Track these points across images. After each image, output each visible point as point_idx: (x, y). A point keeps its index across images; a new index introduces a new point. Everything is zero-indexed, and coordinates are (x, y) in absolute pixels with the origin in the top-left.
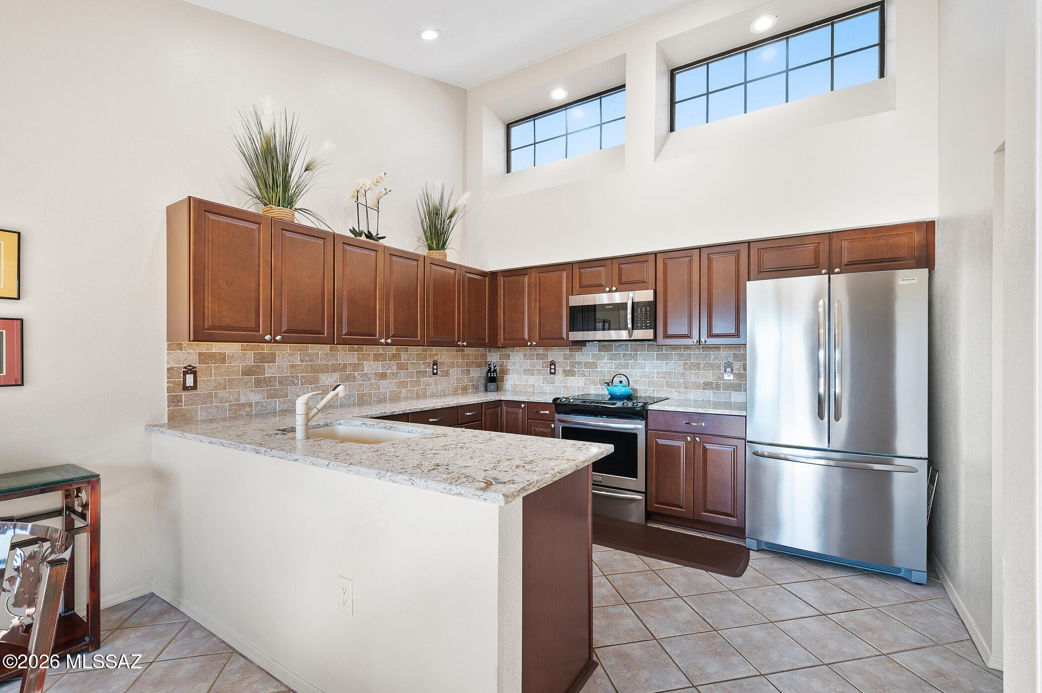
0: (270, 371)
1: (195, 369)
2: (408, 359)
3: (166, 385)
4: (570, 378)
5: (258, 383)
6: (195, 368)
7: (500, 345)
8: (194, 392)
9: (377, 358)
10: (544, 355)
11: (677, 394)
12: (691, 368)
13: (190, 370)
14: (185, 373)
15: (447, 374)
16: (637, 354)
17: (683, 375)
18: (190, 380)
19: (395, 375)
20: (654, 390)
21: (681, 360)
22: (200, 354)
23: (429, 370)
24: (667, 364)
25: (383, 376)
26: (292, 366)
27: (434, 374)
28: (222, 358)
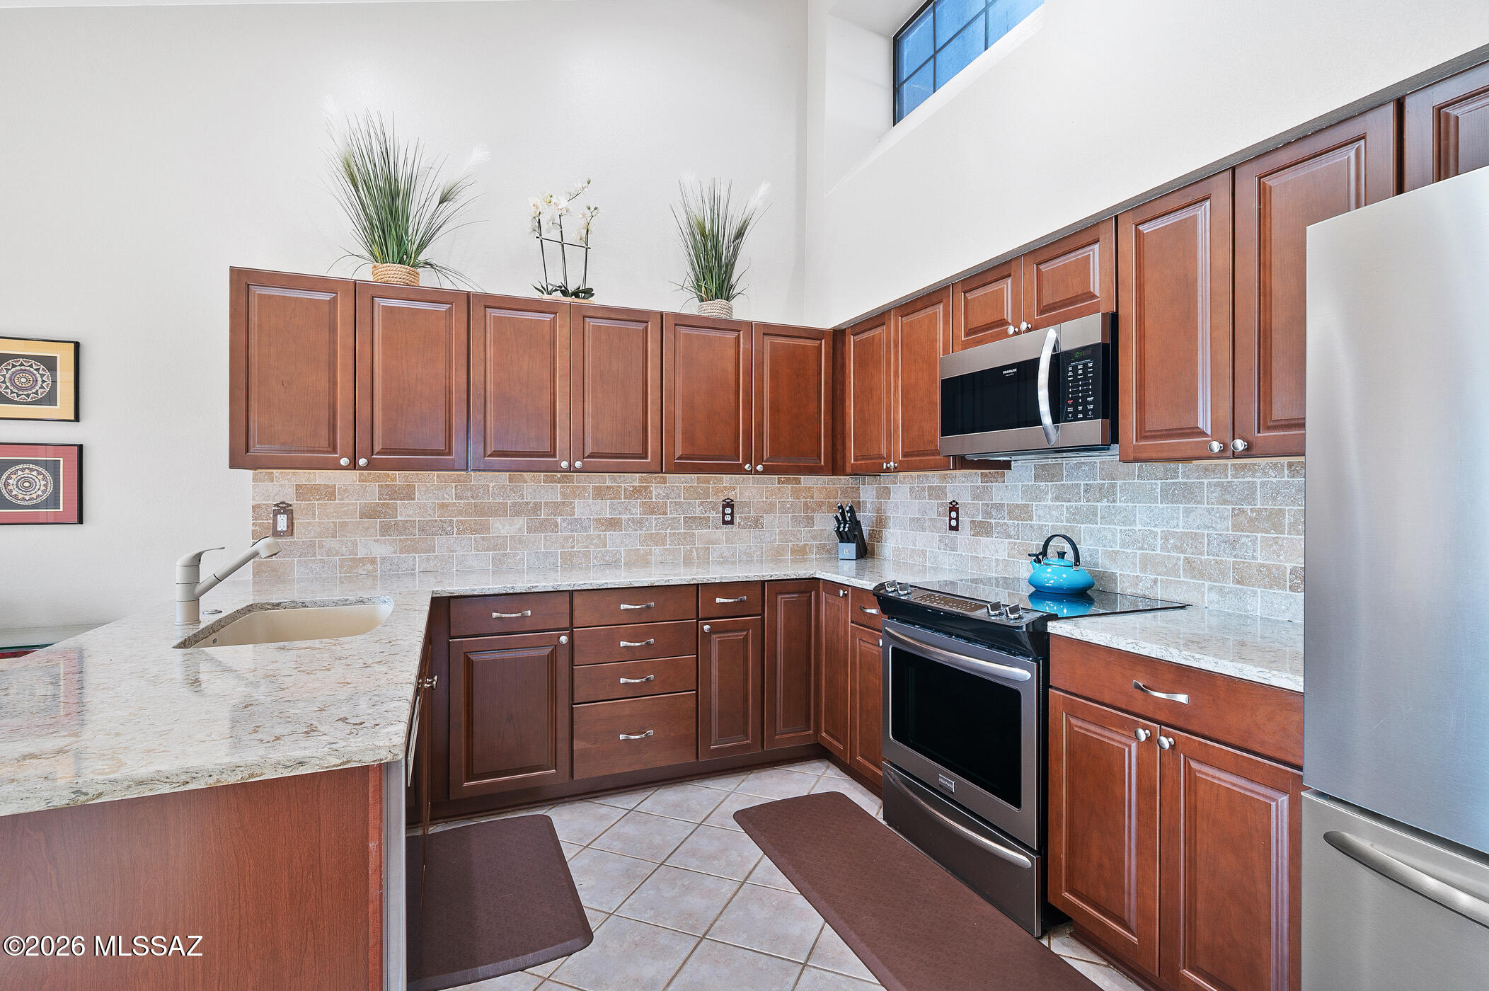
0: (404, 512)
1: (290, 508)
2: (667, 496)
3: (251, 528)
4: (983, 540)
5: (385, 530)
6: (291, 505)
7: (849, 470)
8: (289, 539)
9: (599, 493)
10: (939, 488)
11: (1214, 596)
12: (1253, 525)
13: (284, 508)
14: (276, 513)
15: (757, 523)
16: (1113, 486)
17: (1233, 543)
18: (282, 523)
19: (639, 523)
20: (1155, 582)
21: (1225, 502)
22: (298, 487)
23: (715, 515)
24: (1188, 512)
25: (613, 524)
26: (443, 506)
27: (725, 522)
28: (330, 493)
